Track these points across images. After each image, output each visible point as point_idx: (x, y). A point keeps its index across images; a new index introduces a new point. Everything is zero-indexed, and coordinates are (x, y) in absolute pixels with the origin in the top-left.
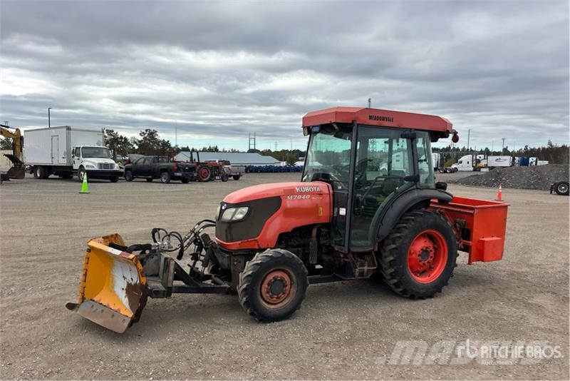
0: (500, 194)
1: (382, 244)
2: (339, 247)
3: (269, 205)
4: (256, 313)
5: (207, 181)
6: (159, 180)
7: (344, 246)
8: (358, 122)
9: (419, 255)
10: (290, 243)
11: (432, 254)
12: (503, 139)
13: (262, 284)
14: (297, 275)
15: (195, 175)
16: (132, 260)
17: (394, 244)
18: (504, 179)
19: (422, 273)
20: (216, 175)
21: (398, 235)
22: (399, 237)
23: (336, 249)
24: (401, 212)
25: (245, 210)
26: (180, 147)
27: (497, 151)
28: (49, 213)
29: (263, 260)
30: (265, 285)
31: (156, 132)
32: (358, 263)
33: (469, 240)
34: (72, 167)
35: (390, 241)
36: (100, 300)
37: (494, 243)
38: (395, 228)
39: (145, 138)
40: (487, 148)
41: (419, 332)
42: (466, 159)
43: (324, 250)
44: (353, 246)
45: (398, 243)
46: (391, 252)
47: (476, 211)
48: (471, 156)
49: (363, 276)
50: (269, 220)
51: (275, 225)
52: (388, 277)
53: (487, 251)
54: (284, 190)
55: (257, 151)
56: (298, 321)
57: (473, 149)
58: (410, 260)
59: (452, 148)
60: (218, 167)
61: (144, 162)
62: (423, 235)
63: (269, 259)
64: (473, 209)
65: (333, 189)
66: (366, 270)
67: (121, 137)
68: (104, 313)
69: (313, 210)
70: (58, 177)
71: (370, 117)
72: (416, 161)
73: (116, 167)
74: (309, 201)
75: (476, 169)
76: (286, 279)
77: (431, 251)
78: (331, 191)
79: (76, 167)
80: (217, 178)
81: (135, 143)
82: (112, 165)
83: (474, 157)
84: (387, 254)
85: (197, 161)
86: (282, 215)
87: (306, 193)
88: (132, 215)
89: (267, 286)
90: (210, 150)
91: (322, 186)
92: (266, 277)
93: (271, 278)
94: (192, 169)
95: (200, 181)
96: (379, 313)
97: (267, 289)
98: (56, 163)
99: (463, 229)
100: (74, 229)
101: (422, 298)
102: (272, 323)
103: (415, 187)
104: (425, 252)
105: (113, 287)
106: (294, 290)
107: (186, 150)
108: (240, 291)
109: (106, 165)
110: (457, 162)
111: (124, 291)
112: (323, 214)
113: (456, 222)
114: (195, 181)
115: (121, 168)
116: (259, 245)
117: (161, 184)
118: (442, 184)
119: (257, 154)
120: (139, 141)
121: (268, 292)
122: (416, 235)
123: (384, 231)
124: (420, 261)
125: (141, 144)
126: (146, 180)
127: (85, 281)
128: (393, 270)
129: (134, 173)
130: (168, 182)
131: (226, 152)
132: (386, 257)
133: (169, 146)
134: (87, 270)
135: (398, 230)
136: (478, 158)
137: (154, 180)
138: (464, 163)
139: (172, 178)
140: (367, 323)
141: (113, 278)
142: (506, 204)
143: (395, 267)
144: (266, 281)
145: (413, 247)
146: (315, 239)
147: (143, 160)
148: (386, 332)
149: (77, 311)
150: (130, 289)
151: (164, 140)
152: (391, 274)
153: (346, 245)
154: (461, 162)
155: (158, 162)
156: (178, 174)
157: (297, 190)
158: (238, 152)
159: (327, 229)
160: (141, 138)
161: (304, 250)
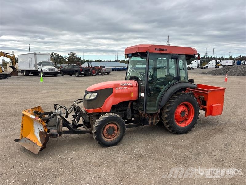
0: (226, 79)
1: (162, 109)
2: (141, 111)
3: (107, 92)
4: (100, 143)
5: (95, 75)
6: (75, 75)
7: (143, 111)
8: (149, 52)
9: (180, 114)
10: (118, 109)
11: (187, 113)
12: (230, 52)
13: (104, 129)
14: (120, 125)
15: (90, 73)
16: (39, 121)
17: (168, 109)
18: (229, 71)
19: (182, 122)
20: (99, 72)
21: (170, 105)
22: (170, 106)
23: (140, 112)
24: (171, 94)
25: (96, 94)
26: (85, 60)
27: (227, 58)
28: (24, 92)
29: (103, 119)
30: (105, 130)
31: (75, 53)
32: (151, 119)
33: (206, 106)
34: (38, 70)
35: (166, 108)
36: (29, 138)
37: (218, 107)
38: (168, 101)
39: (70, 56)
40: (222, 57)
41: (177, 152)
42: (212, 62)
43: (135, 112)
44: (147, 111)
45: (170, 108)
46: (167, 113)
47: (209, 92)
48: (214, 61)
49: (153, 124)
50: (107, 99)
51: (110, 102)
52: (165, 124)
53: (214, 111)
54: (114, 85)
55: (119, 61)
56: (121, 146)
57: (216, 57)
58: (176, 116)
59: (206, 57)
60: (100, 69)
61: (68, 68)
62: (183, 105)
63: (106, 118)
64: (207, 91)
65: (138, 84)
66: (154, 122)
67: (60, 56)
68: (30, 144)
69: (129, 94)
70: (33, 74)
71: (156, 49)
72: (178, 70)
73: (56, 70)
74: (127, 90)
75: (217, 67)
76: (115, 127)
77: (186, 112)
78: (137, 85)
79: (39, 70)
80: (100, 73)
81: (66, 58)
82: (54, 69)
83: (216, 61)
84: (165, 114)
85: (91, 66)
86: (113, 97)
87: (125, 86)
88: (59, 93)
89: (106, 131)
90: (98, 61)
91: (133, 83)
92: (106, 126)
93: (108, 127)
94: (88, 70)
95: (92, 75)
96: (160, 141)
97: (106, 132)
98: (31, 69)
99: (203, 101)
100: (32, 100)
101: (182, 133)
102: (109, 148)
103: (178, 82)
104: (183, 112)
105: (34, 132)
106: (119, 132)
107: (88, 61)
108: (93, 133)
109: (52, 69)
110: (208, 64)
111: (39, 135)
112: (134, 96)
113: (199, 97)
114: (90, 75)
115: (58, 70)
116: (102, 111)
117: (75, 77)
118: (192, 80)
119: (118, 62)
120: (68, 58)
121: (106, 134)
122: (178, 104)
123: (162, 104)
124: (181, 117)
125: (69, 59)
126: (69, 75)
127: (22, 129)
128: (167, 121)
129: (64, 72)
130: (78, 76)
131: (105, 61)
132: (164, 115)
133: (81, 60)
134: (23, 124)
135: (170, 103)
136: (217, 61)
137: (73, 75)
138: (211, 64)
139: (80, 75)
140: (153, 147)
141: (34, 128)
142: (224, 88)
143: (168, 120)
144: (106, 129)
145: (177, 110)
146: (130, 108)
147: (67, 67)
148: (162, 152)
149: (19, 143)
150: (41, 133)
151: (78, 57)
152: (166, 123)
153: (144, 110)
154: (210, 64)
155: (74, 67)
156: (82, 73)
157: (121, 85)
158: (110, 61)
159: (136, 102)
160: (69, 56)
161: (125, 112)
